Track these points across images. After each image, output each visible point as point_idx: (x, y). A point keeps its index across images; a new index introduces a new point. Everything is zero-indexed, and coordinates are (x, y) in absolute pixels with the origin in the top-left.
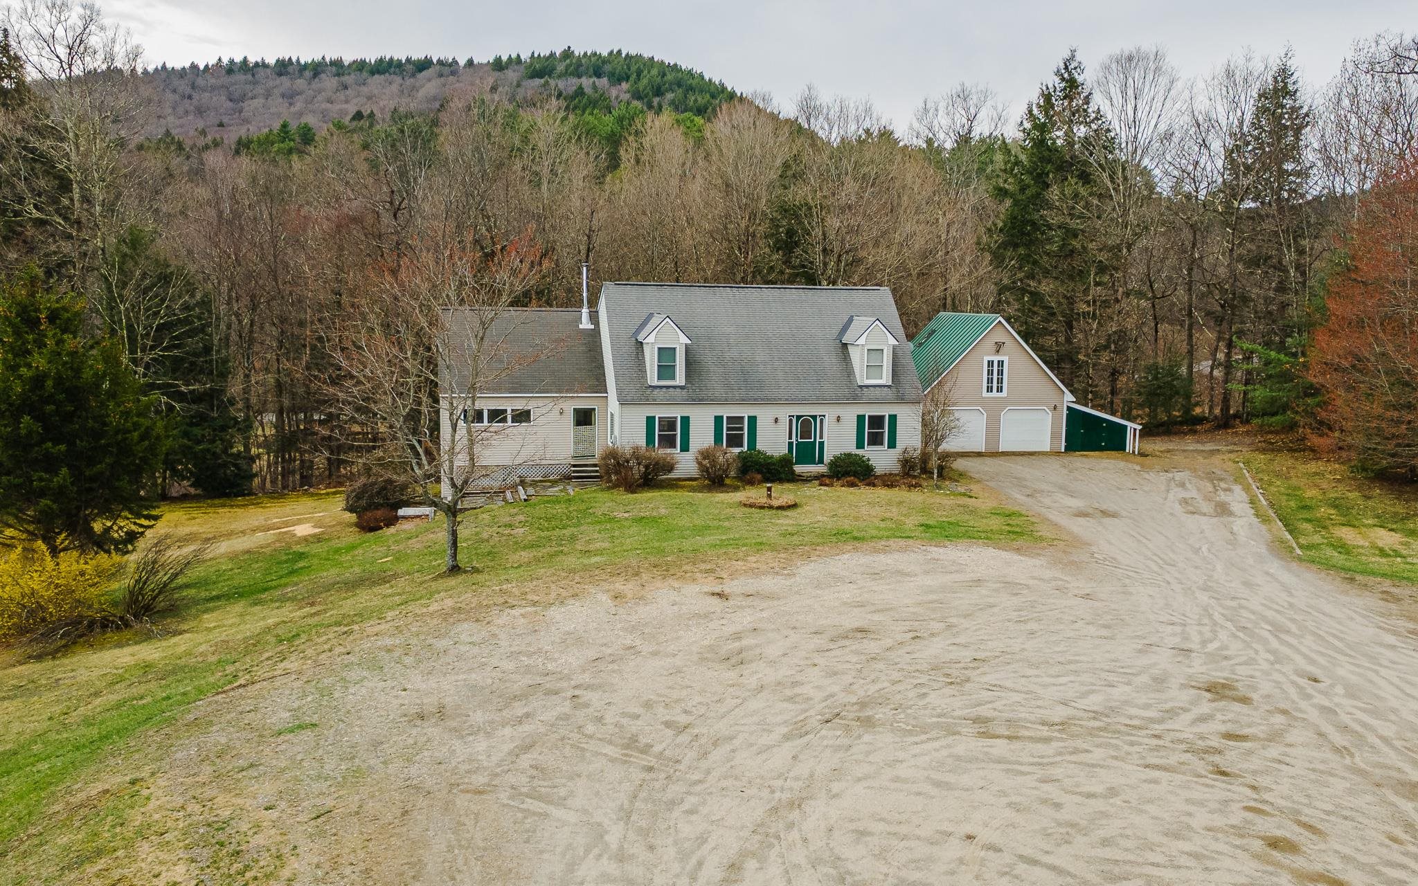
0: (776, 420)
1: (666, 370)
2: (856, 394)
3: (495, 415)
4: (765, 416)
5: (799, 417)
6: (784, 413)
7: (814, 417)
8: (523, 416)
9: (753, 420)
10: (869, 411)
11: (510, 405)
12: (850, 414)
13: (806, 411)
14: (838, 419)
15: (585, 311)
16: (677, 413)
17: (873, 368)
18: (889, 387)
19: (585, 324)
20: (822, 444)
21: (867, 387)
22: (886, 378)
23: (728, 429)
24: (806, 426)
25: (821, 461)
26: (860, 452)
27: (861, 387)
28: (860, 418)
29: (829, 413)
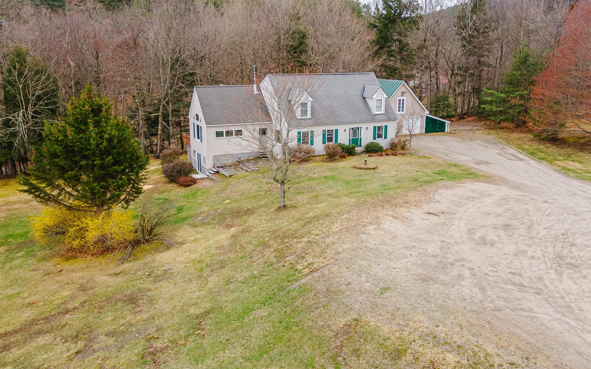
0: (345, 130)
1: (304, 112)
2: (373, 118)
3: (229, 133)
4: (341, 129)
5: (353, 128)
6: (348, 127)
7: (358, 128)
8: (239, 133)
9: (337, 131)
10: (378, 125)
11: (233, 129)
12: (371, 126)
13: (355, 126)
14: (367, 128)
15: (255, 86)
16: (309, 130)
17: (379, 107)
18: (384, 114)
19: (256, 92)
20: (361, 139)
21: (377, 115)
22: (383, 111)
23: (328, 135)
24: (355, 131)
25: (360, 146)
26: (374, 141)
27: (374, 115)
28: (375, 127)
29: (364, 126)
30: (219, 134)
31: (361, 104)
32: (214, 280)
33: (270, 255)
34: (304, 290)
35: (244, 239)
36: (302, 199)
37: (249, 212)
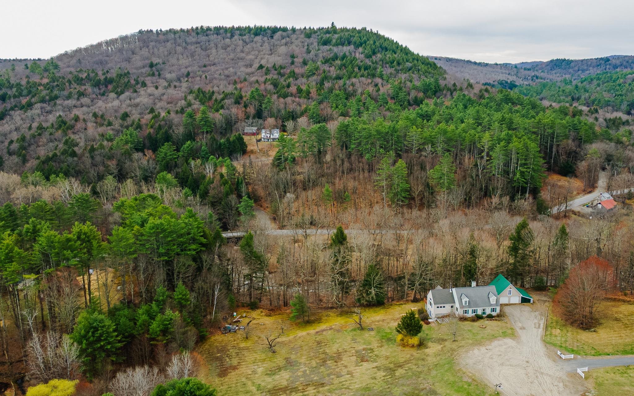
1: (466, 304)
2: (491, 305)
3: (441, 307)
4: (478, 309)
6: (481, 308)
8: (444, 307)
10: (493, 307)
11: (442, 305)
12: (490, 308)
13: (484, 308)
15: (451, 290)
16: (467, 309)
17: (493, 302)
19: (451, 292)
20: (486, 312)
22: (495, 303)
23: (474, 311)
24: (484, 310)
25: (486, 315)
26: (491, 313)
29: (487, 308)
30: (438, 307)
31: (487, 300)
32: (438, 358)
33: (449, 354)
34: (454, 363)
35: (444, 349)
36: (460, 338)
37: (446, 340)
